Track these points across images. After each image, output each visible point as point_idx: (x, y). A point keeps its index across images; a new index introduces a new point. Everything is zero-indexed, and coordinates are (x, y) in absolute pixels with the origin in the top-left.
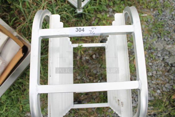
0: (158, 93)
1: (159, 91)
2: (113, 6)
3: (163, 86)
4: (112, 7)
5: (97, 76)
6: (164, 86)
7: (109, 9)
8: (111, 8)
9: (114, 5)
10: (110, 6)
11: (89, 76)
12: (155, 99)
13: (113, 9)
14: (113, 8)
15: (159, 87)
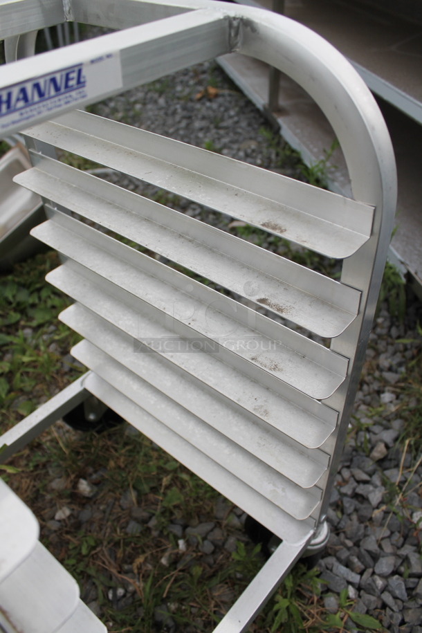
0: (391, 402)
1: (387, 397)
2: (25, 318)
3: (377, 374)
4: (22, 323)
5: (155, 533)
6: (381, 370)
7: (20, 333)
8: (24, 327)
9: (27, 316)
10: (17, 323)
11: (126, 567)
12: (406, 419)
13: (30, 327)
14: (29, 324)
15: (376, 386)
